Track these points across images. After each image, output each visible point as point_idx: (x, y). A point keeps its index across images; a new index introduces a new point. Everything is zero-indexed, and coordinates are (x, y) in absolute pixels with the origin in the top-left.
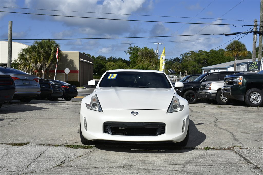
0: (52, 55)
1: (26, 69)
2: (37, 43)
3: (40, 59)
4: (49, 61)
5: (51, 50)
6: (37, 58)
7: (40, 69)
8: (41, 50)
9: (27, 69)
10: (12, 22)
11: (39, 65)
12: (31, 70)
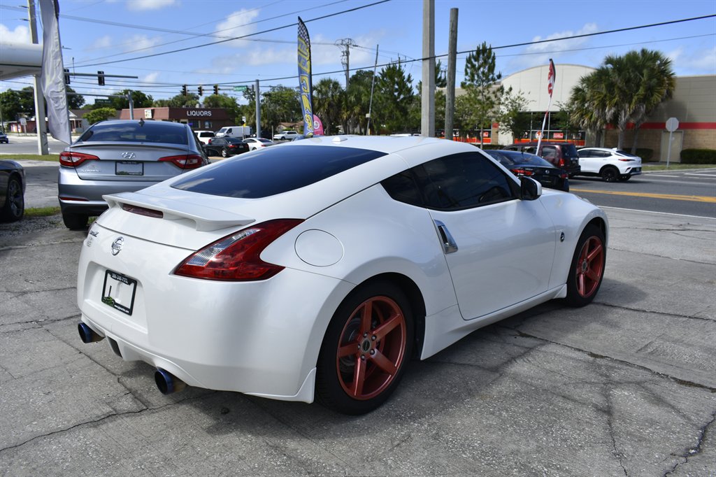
0: (641, 88)
1: (583, 122)
2: (609, 61)
3: (611, 99)
4: (634, 101)
5: (642, 75)
6: (605, 96)
7: (611, 120)
8: (616, 78)
9: (586, 122)
10: (457, 10)
11: (609, 111)
12: (595, 123)
